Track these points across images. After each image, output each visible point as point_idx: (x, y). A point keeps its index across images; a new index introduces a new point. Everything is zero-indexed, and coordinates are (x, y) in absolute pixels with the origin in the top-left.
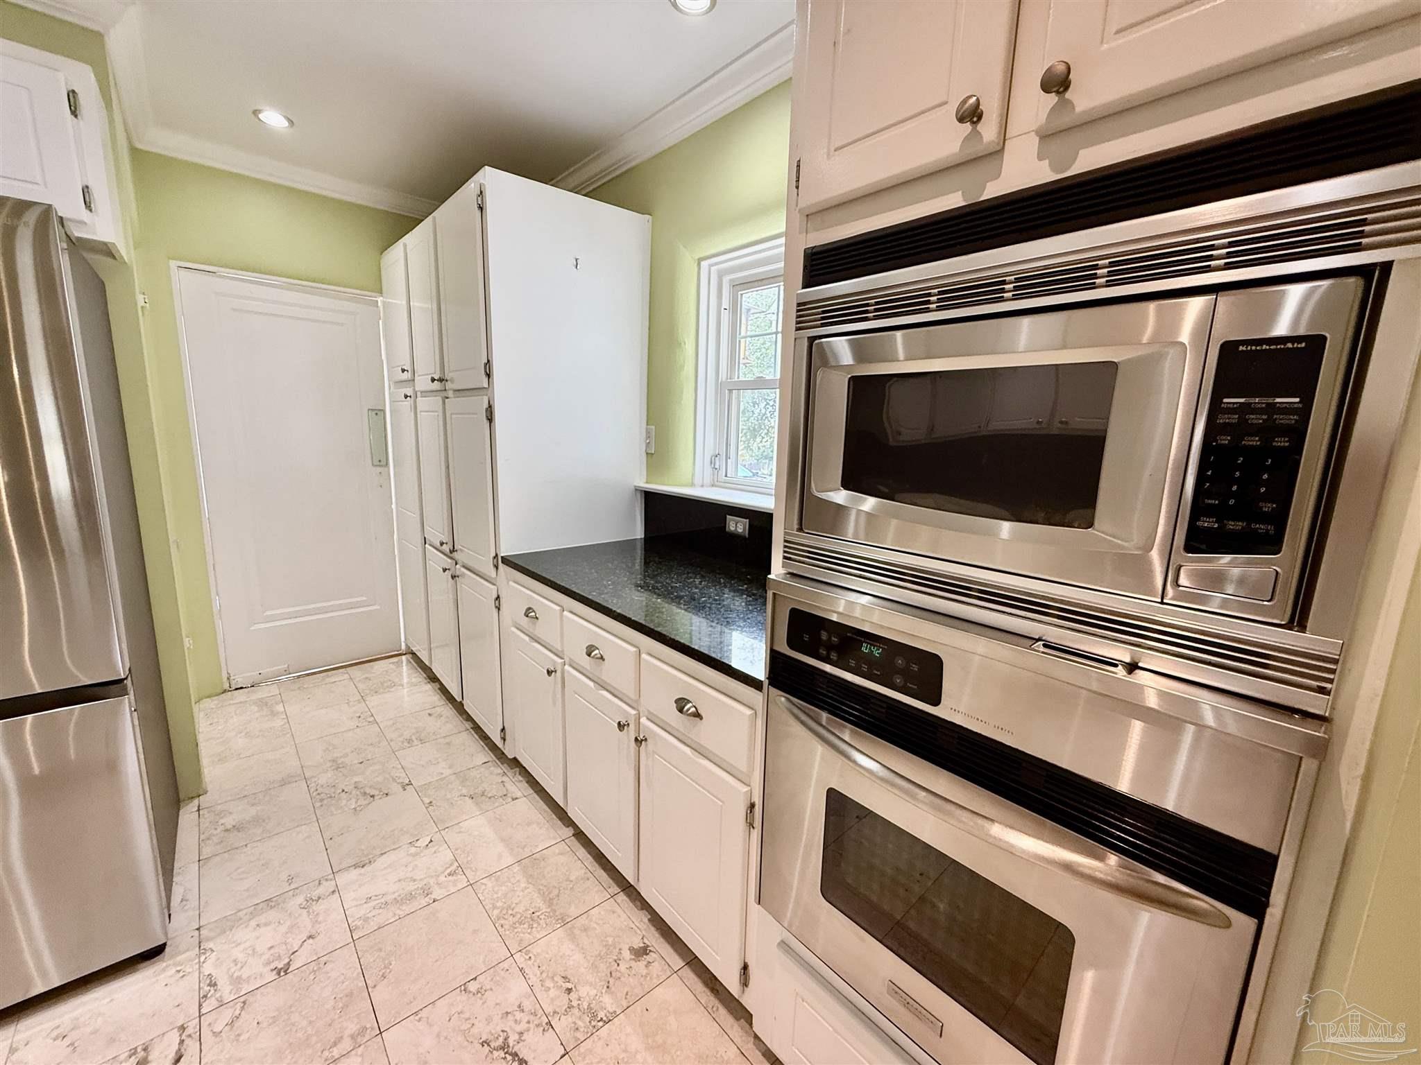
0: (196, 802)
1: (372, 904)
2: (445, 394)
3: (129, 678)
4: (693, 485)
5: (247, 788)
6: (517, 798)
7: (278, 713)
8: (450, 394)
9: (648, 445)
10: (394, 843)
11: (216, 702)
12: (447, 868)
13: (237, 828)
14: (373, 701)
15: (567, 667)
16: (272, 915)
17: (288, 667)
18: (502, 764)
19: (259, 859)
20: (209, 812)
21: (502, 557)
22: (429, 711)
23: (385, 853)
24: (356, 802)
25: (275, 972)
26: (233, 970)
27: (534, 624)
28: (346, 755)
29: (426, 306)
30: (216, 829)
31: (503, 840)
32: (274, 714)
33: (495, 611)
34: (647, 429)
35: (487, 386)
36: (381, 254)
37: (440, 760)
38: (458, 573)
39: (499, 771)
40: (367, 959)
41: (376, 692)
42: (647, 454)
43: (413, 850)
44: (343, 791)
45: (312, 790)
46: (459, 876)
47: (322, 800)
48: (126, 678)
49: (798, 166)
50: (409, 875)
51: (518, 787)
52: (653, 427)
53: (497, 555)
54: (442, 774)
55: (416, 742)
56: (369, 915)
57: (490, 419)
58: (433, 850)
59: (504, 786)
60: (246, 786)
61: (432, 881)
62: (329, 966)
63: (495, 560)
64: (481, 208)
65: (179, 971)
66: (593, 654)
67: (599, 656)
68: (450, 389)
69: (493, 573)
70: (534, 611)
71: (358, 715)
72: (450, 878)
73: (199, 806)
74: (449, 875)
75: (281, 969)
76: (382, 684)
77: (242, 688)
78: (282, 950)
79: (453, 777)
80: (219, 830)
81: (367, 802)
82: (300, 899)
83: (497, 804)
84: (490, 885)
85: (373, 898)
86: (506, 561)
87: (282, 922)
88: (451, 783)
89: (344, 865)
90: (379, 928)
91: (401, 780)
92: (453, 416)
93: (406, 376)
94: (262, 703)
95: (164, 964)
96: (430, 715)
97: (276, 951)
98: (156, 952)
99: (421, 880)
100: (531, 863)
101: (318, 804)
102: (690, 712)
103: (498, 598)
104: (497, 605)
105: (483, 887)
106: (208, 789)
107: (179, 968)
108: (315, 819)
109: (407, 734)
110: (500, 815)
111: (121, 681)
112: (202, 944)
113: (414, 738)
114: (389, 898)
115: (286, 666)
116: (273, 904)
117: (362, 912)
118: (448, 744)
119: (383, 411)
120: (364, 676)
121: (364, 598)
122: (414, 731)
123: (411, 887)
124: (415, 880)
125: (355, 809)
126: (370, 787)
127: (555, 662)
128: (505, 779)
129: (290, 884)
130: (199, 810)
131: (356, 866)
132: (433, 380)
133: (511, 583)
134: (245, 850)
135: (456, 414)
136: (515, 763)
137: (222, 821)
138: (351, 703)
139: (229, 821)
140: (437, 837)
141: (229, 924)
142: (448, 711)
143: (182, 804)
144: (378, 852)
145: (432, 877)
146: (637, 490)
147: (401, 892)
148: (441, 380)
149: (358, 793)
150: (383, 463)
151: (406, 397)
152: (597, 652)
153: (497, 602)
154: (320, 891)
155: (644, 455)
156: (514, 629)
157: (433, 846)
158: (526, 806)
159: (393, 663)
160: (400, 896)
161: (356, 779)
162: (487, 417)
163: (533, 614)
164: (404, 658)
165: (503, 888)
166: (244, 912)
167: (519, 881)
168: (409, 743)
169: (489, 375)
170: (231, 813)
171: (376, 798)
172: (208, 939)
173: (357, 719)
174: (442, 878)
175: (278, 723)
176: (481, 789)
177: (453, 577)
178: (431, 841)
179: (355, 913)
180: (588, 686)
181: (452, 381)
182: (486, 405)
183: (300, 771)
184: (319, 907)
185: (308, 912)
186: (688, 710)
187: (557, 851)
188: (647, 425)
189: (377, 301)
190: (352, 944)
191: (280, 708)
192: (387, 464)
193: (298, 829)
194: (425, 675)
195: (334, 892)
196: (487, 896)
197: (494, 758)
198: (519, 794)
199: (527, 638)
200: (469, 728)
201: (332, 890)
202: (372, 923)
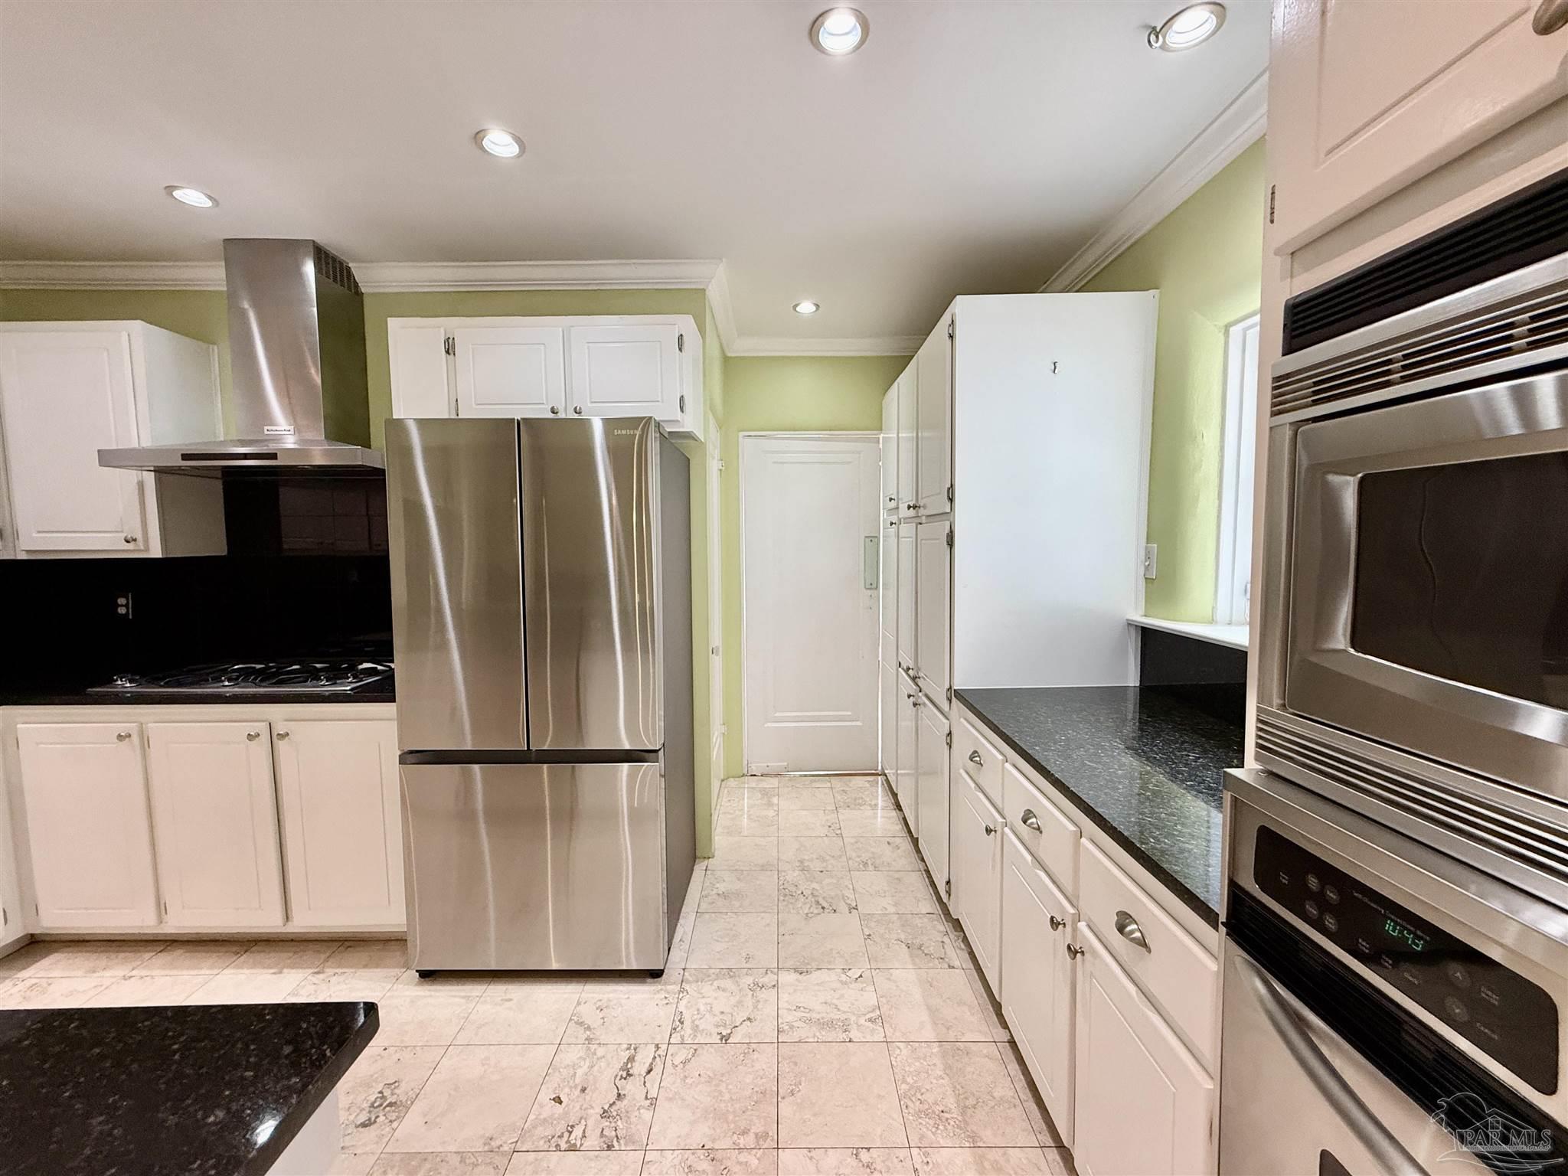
0: (706, 862)
1: (799, 1014)
2: (918, 520)
3: (662, 749)
4: (1212, 621)
5: (739, 863)
6: (953, 967)
7: (773, 805)
8: (924, 519)
9: (1147, 568)
10: (830, 962)
11: (736, 783)
12: (869, 1012)
13: (724, 896)
14: (845, 814)
15: (1006, 830)
16: (728, 983)
17: (788, 765)
18: (947, 921)
19: (731, 930)
20: (711, 874)
21: (955, 690)
22: (888, 839)
23: (821, 969)
24: (809, 908)
25: (719, 1037)
26: (695, 1017)
27: (979, 770)
28: (811, 860)
29: (910, 435)
30: (712, 890)
31: (929, 1008)
32: (770, 804)
33: (946, 748)
34: (1146, 548)
35: (949, 511)
36: (884, 394)
37: (887, 894)
38: (919, 701)
39: (942, 928)
40: (785, 1067)
41: (848, 807)
42: (1146, 578)
43: (844, 977)
44: (802, 893)
45: (781, 883)
46: (878, 1028)
47: (785, 895)
48: (660, 749)
49: (1273, 193)
50: (835, 1001)
51: (957, 956)
52: (1156, 545)
53: (951, 688)
54: (886, 909)
55: (871, 868)
56: (794, 1024)
57: (951, 543)
58: (861, 986)
59: (943, 948)
60: (738, 861)
61: (853, 1018)
62: (756, 1055)
63: (949, 693)
64: (951, 337)
65: (666, 998)
66: (1029, 821)
67: (1036, 826)
68: (923, 515)
69: (945, 706)
70: (979, 756)
71: (829, 824)
72: (870, 1024)
73: (707, 867)
74: (870, 1020)
75: (725, 1036)
76: (855, 799)
77: (755, 775)
78: (727, 1018)
79: (895, 917)
80: (714, 892)
81: (816, 911)
82: (749, 980)
83: (931, 965)
84: (905, 1051)
85: (802, 1009)
86: (960, 695)
87: (734, 994)
88: (893, 923)
89: (787, 965)
90: (800, 1042)
91: (849, 902)
92: (923, 542)
93: (893, 504)
94: (765, 793)
95: (660, 987)
96: (889, 843)
97: (725, 1018)
98: (656, 974)
99: (844, 1012)
100: (952, 1049)
101: (782, 898)
102: (1134, 936)
103: (950, 734)
104: (949, 741)
105: (898, 1052)
106: (716, 855)
107: (667, 996)
108: (776, 911)
109: (865, 856)
110: (932, 979)
111: (656, 751)
112: (684, 984)
113: (869, 863)
114: (815, 1016)
115: (786, 764)
116: (731, 974)
117: (790, 1018)
118: (899, 879)
119: (877, 537)
120: (842, 789)
121: (849, 713)
122: (871, 855)
123: (835, 1015)
124: (839, 1010)
125: (807, 914)
126: (824, 898)
127: (995, 821)
128: (946, 939)
129: (746, 962)
130: (706, 870)
131: (796, 970)
132: (909, 507)
133: (962, 720)
134: (725, 917)
135: (926, 540)
136: (957, 925)
137: (718, 885)
138: (826, 812)
139: (722, 887)
140: (867, 974)
141: (702, 976)
142: (906, 845)
143: (697, 861)
144: (814, 965)
145: (854, 1014)
146: (1130, 624)
147: (824, 1015)
148: (915, 507)
149: (813, 900)
150: (874, 586)
151: (892, 524)
152: (1034, 820)
153: (949, 738)
154: (765, 980)
155: (1142, 583)
156: (962, 771)
157: (862, 983)
158: (960, 982)
159: (869, 781)
160: (823, 1018)
161: (815, 885)
162: (948, 542)
163: (978, 759)
164: (880, 778)
165: (917, 1064)
166: (713, 971)
167: (935, 1065)
168: (864, 866)
169: (951, 500)
170: (724, 881)
171: (826, 911)
172: (688, 982)
173: (827, 827)
174: (862, 1021)
175: (771, 813)
176: (918, 941)
177: (915, 705)
178: (861, 976)
179: (788, 1017)
180: (1025, 859)
181: (925, 507)
182: (947, 530)
183: (776, 862)
184: (762, 995)
185: (753, 995)
186: (1132, 932)
187: (985, 1051)
188: (1147, 543)
189: (879, 438)
190: (776, 1044)
191: (775, 800)
192: (877, 588)
193: (763, 914)
194: (893, 801)
195: (774, 986)
196: (899, 1063)
197: (941, 912)
198: (957, 963)
199: (973, 785)
200: (922, 870)
201: (773, 984)
202: (795, 1033)
